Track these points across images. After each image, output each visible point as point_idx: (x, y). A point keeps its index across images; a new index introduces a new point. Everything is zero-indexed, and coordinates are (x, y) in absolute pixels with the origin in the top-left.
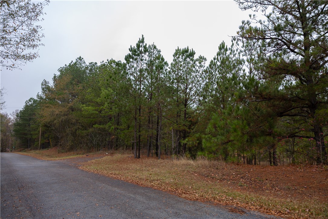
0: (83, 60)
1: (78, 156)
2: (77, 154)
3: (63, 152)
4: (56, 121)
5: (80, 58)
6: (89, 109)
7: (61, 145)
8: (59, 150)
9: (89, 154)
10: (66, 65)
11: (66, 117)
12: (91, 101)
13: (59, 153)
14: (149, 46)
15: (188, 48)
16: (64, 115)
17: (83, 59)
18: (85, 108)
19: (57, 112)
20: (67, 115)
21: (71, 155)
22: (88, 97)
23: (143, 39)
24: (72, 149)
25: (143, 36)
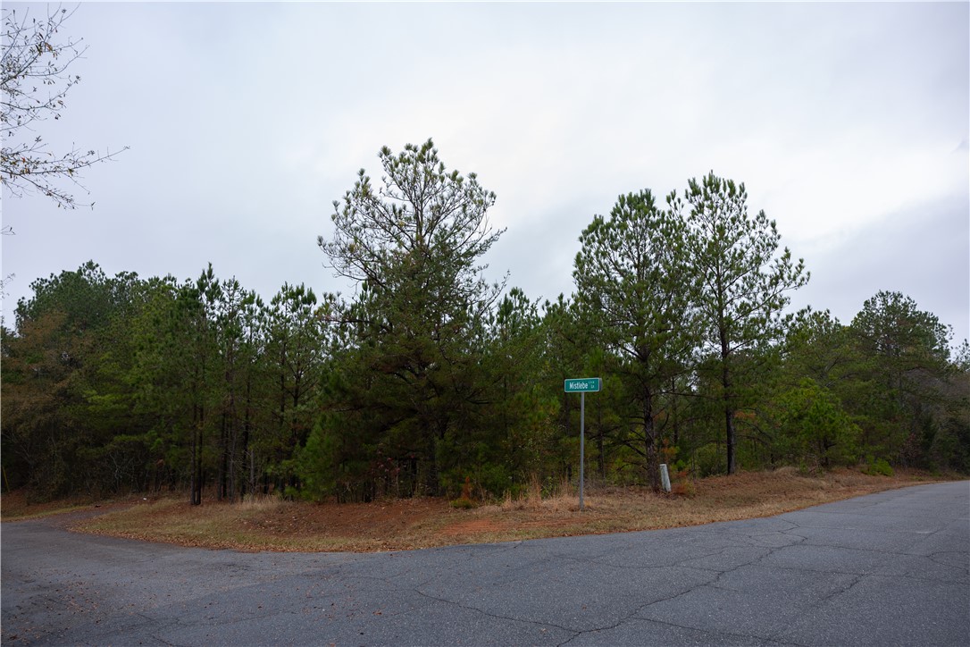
0: (98, 269)
1: (77, 507)
2: (76, 505)
3: (39, 503)
4: (21, 426)
5: (90, 265)
6: (103, 400)
7: (35, 484)
8: (29, 498)
9: (104, 502)
10: (52, 274)
11: (49, 415)
12: (111, 380)
13: (29, 505)
14: (225, 284)
15: (303, 287)
16: (45, 410)
17: (97, 265)
18: (95, 398)
19: (25, 405)
20: (50, 411)
21: (60, 507)
22: (106, 370)
23: (210, 272)
24: (63, 493)
25: (210, 265)
